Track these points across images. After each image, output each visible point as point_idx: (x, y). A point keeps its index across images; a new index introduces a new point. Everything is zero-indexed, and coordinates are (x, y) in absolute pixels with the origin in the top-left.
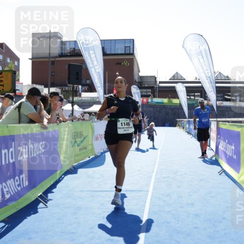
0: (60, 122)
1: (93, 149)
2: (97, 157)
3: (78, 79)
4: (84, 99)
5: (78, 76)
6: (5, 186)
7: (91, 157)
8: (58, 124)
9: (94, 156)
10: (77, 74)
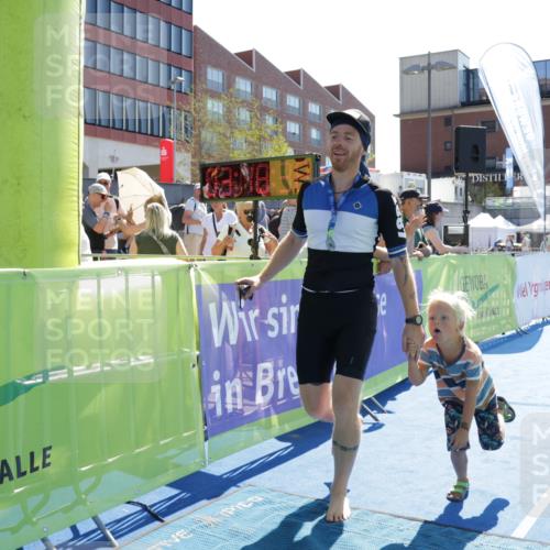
0: (427, 254)
1: (512, 314)
2: (520, 334)
3: (477, 159)
4: (518, 201)
5: (477, 152)
6: (292, 373)
7: (508, 334)
8: (420, 259)
9: (514, 332)
10: (476, 148)
